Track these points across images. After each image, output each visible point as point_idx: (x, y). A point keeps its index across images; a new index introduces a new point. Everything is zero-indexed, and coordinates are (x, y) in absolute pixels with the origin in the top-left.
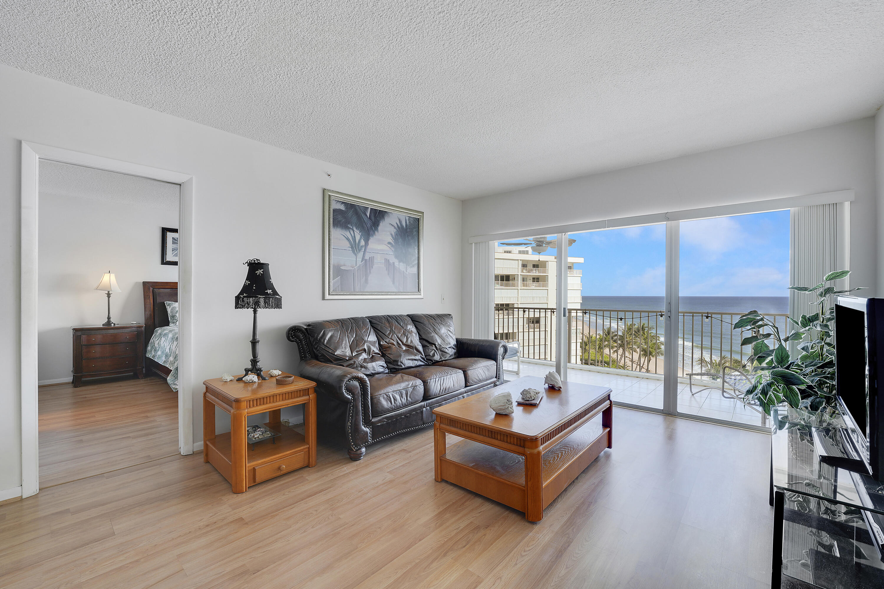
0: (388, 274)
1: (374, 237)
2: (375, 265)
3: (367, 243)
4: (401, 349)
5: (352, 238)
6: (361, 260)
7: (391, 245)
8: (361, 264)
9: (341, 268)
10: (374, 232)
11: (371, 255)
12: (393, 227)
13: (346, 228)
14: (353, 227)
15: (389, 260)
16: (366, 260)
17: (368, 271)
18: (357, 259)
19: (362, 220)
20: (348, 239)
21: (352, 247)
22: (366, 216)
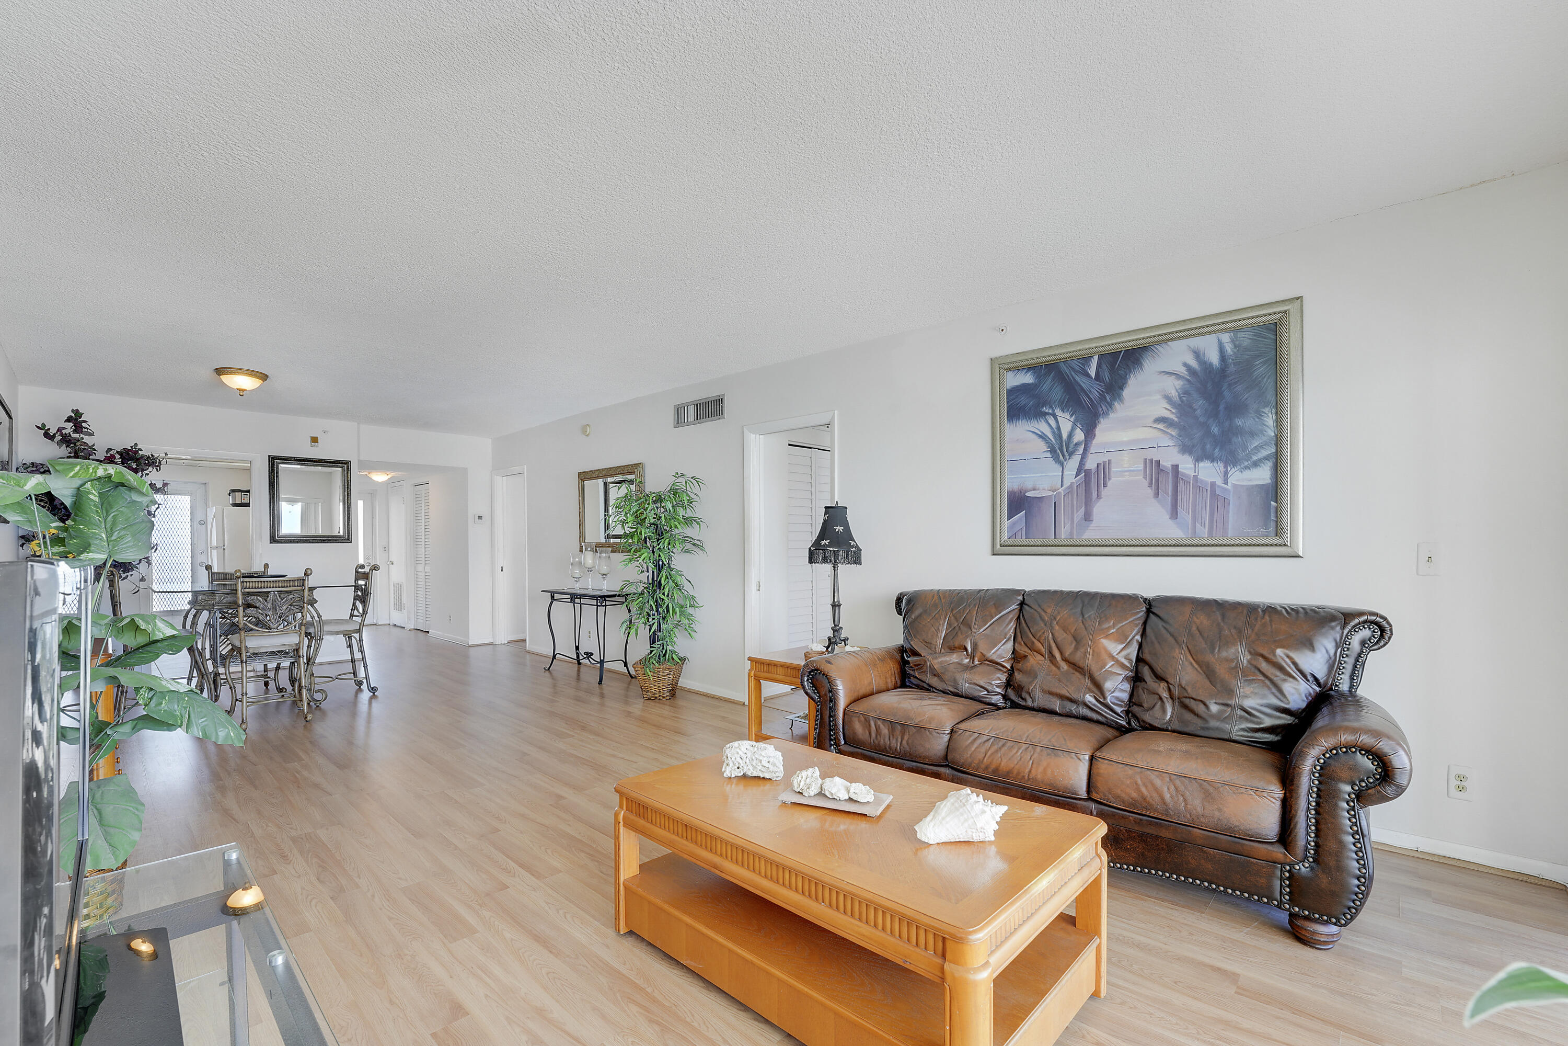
0: (1157, 495)
1: (1112, 415)
2: (1113, 479)
3: (1090, 432)
4: (1054, 668)
5: (1053, 433)
6: (1075, 473)
7: (1165, 422)
8: (1074, 481)
9: (1026, 495)
10: (1110, 405)
11: (1101, 459)
12: (1173, 377)
13: (1038, 414)
14: (1053, 411)
15: (1158, 462)
16: (1088, 473)
17: (1094, 495)
18: (1065, 473)
19: (1077, 388)
20: (1043, 437)
21: (1053, 451)
22: (1088, 376)
